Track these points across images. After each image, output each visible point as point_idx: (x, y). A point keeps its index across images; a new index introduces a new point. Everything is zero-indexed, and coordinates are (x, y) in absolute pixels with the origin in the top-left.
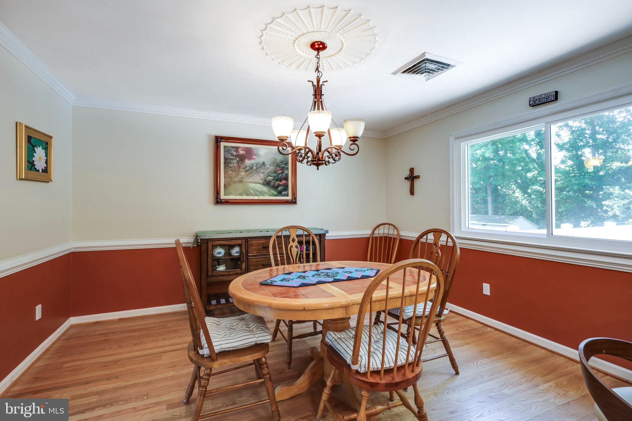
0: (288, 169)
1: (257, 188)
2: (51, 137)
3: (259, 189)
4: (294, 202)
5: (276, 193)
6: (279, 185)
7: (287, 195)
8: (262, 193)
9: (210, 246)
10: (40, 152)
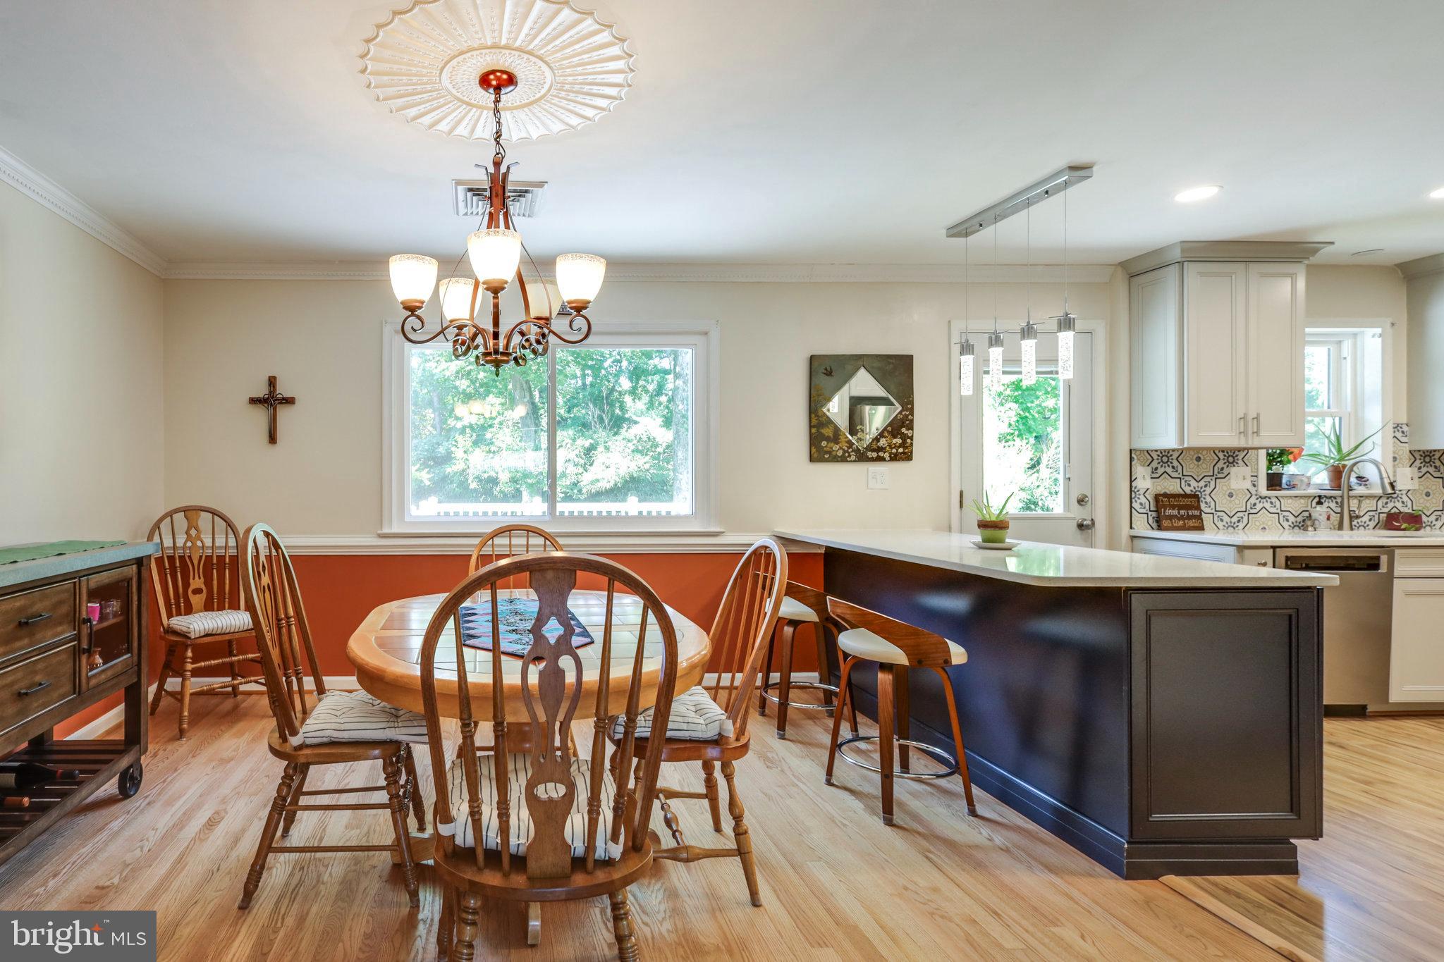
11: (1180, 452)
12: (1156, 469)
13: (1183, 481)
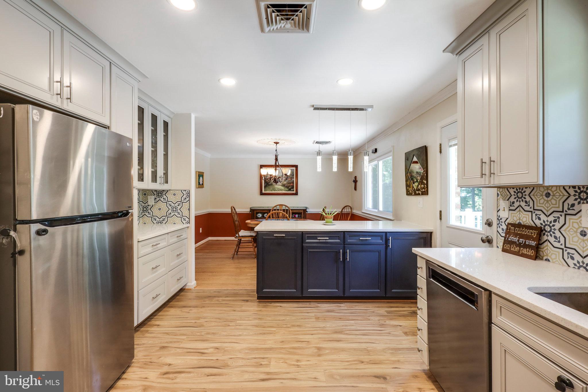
0: (294, 178)
1: (279, 187)
2: (204, 173)
3: (280, 188)
4: (296, 194)
5: (288, 190)
6: (290, 186)
7: (294, 191)
8: (281, 190)
9: (255, 212)
10: (201, 178)
11: (532, 188)
12: (513, 203)
13: (534, 215)
